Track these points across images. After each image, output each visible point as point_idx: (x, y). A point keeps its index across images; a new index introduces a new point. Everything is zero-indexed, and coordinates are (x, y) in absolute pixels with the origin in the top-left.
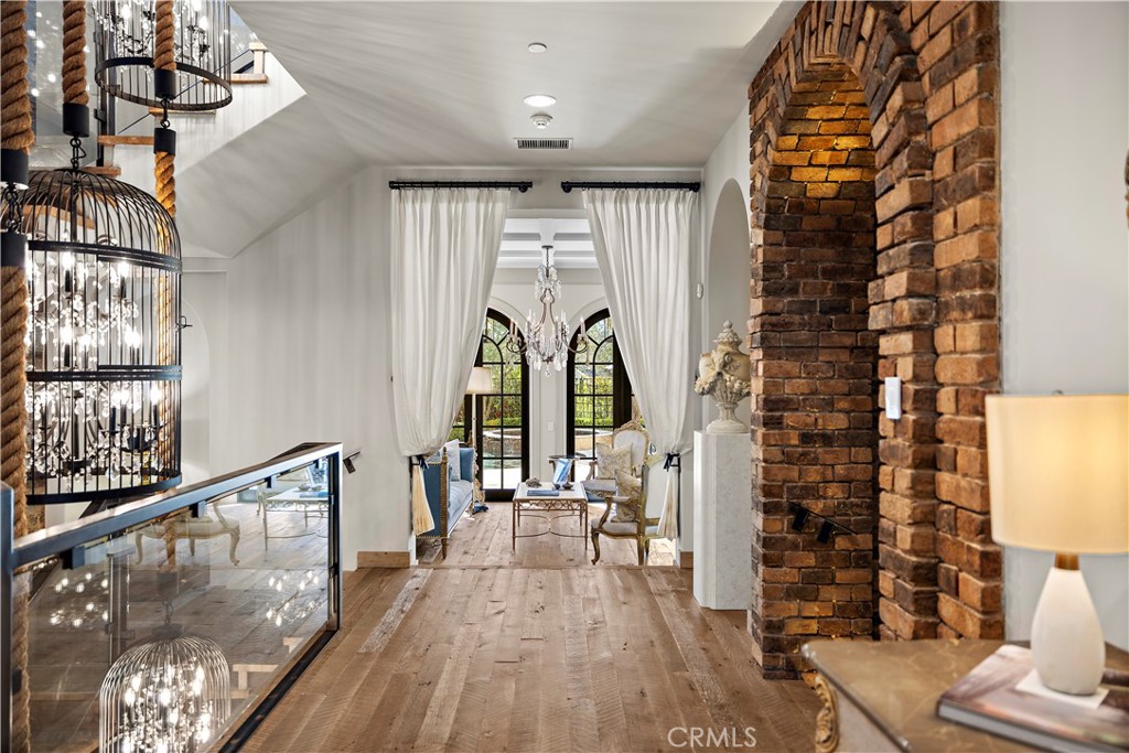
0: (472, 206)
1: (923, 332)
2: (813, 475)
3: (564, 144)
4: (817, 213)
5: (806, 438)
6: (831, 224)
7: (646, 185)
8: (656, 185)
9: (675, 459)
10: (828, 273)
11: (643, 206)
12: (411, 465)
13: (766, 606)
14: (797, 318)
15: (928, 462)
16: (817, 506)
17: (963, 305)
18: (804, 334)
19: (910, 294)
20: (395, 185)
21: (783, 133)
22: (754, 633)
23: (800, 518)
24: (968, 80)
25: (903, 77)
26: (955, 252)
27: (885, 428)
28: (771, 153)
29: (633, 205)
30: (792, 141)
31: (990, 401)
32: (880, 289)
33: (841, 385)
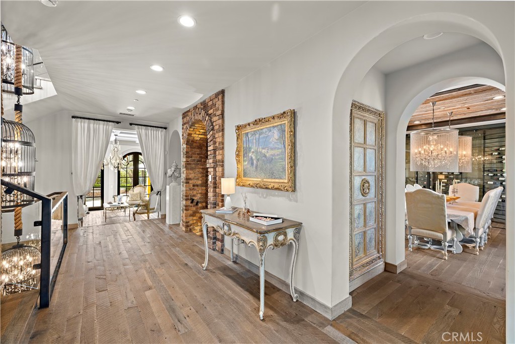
0: (101, 126)
1: (214, 168)
2: (195, 193)
3: (133, 115)
4: (196, 143)
5: (194, 186)
6: (199, 145)
7: (153, 127)
8: (156, 127)
9: (160, 193)
10: (198, 154)
11: (152, 131)
12: (78, 198)
13: (186, 219)
14: (192, 163)
15: (215, 187)
16: (195, 198)
17: (220, 165)
18: (193, 166)
19: (213, 163)
20: (73, 117)
21: (190, 128)
22: (183, 225)
23: (192, 201)
24: (221, 133)
25: (212, 130)
26: (219, 157)
27: (209, 182)
28: (188, 131)
29: (150, 131)
30: (192, 129)
31: (222, 179)
32: (208, 161)
33: (200, 175)
